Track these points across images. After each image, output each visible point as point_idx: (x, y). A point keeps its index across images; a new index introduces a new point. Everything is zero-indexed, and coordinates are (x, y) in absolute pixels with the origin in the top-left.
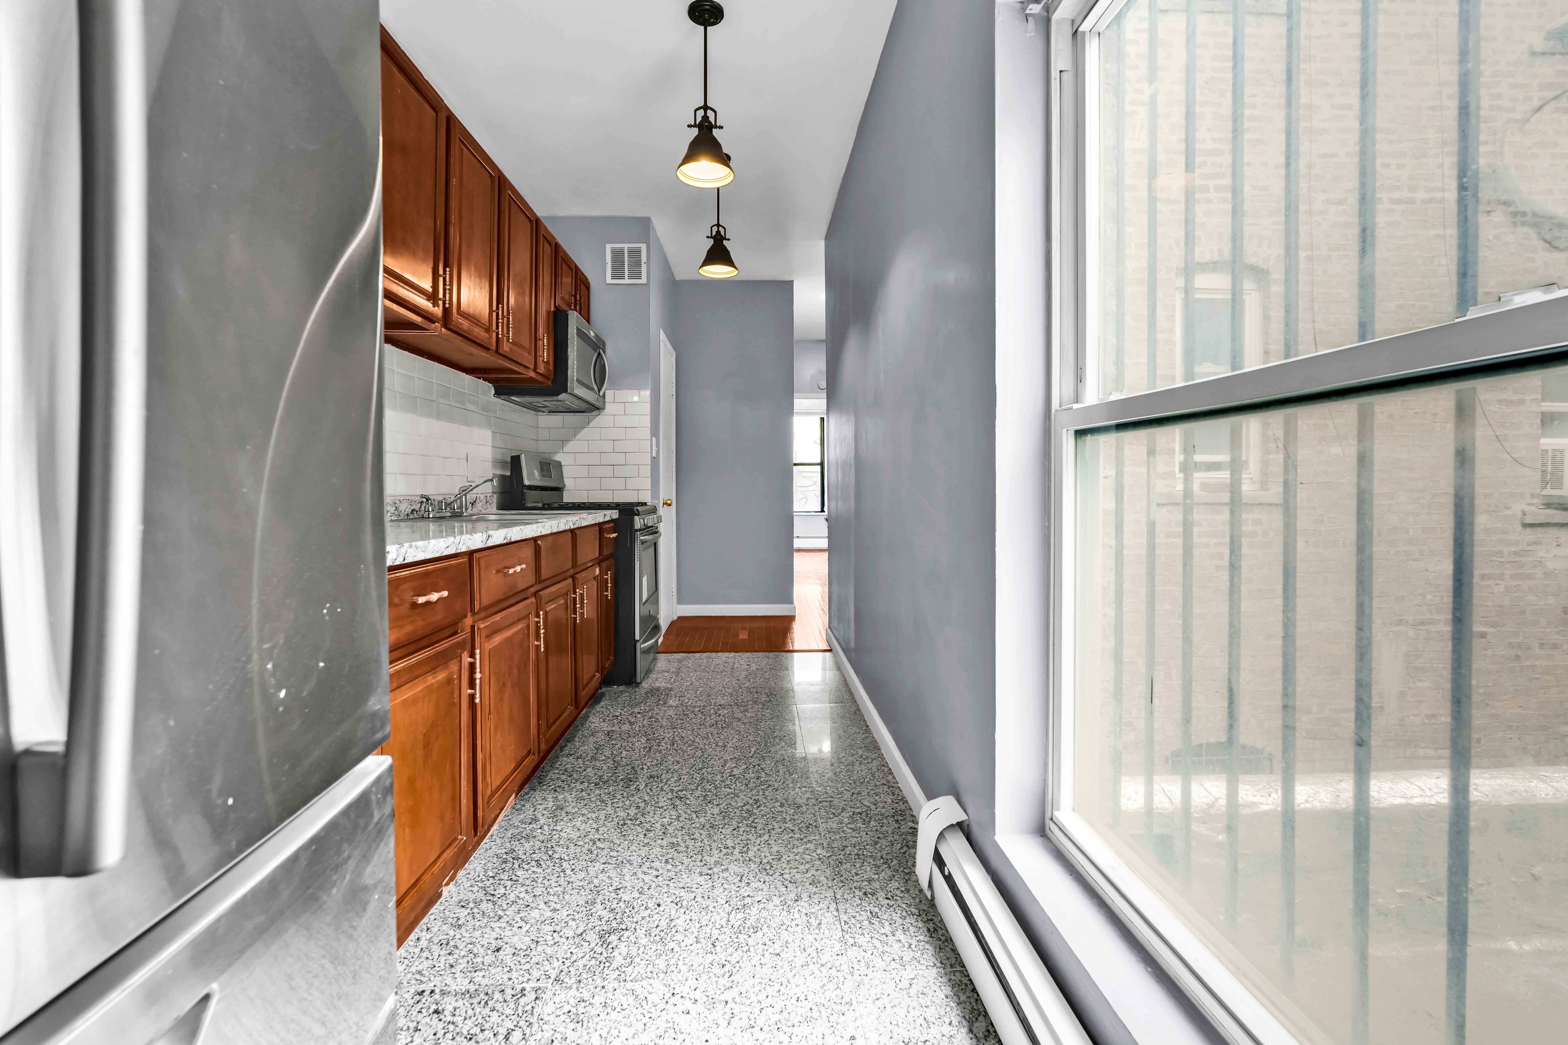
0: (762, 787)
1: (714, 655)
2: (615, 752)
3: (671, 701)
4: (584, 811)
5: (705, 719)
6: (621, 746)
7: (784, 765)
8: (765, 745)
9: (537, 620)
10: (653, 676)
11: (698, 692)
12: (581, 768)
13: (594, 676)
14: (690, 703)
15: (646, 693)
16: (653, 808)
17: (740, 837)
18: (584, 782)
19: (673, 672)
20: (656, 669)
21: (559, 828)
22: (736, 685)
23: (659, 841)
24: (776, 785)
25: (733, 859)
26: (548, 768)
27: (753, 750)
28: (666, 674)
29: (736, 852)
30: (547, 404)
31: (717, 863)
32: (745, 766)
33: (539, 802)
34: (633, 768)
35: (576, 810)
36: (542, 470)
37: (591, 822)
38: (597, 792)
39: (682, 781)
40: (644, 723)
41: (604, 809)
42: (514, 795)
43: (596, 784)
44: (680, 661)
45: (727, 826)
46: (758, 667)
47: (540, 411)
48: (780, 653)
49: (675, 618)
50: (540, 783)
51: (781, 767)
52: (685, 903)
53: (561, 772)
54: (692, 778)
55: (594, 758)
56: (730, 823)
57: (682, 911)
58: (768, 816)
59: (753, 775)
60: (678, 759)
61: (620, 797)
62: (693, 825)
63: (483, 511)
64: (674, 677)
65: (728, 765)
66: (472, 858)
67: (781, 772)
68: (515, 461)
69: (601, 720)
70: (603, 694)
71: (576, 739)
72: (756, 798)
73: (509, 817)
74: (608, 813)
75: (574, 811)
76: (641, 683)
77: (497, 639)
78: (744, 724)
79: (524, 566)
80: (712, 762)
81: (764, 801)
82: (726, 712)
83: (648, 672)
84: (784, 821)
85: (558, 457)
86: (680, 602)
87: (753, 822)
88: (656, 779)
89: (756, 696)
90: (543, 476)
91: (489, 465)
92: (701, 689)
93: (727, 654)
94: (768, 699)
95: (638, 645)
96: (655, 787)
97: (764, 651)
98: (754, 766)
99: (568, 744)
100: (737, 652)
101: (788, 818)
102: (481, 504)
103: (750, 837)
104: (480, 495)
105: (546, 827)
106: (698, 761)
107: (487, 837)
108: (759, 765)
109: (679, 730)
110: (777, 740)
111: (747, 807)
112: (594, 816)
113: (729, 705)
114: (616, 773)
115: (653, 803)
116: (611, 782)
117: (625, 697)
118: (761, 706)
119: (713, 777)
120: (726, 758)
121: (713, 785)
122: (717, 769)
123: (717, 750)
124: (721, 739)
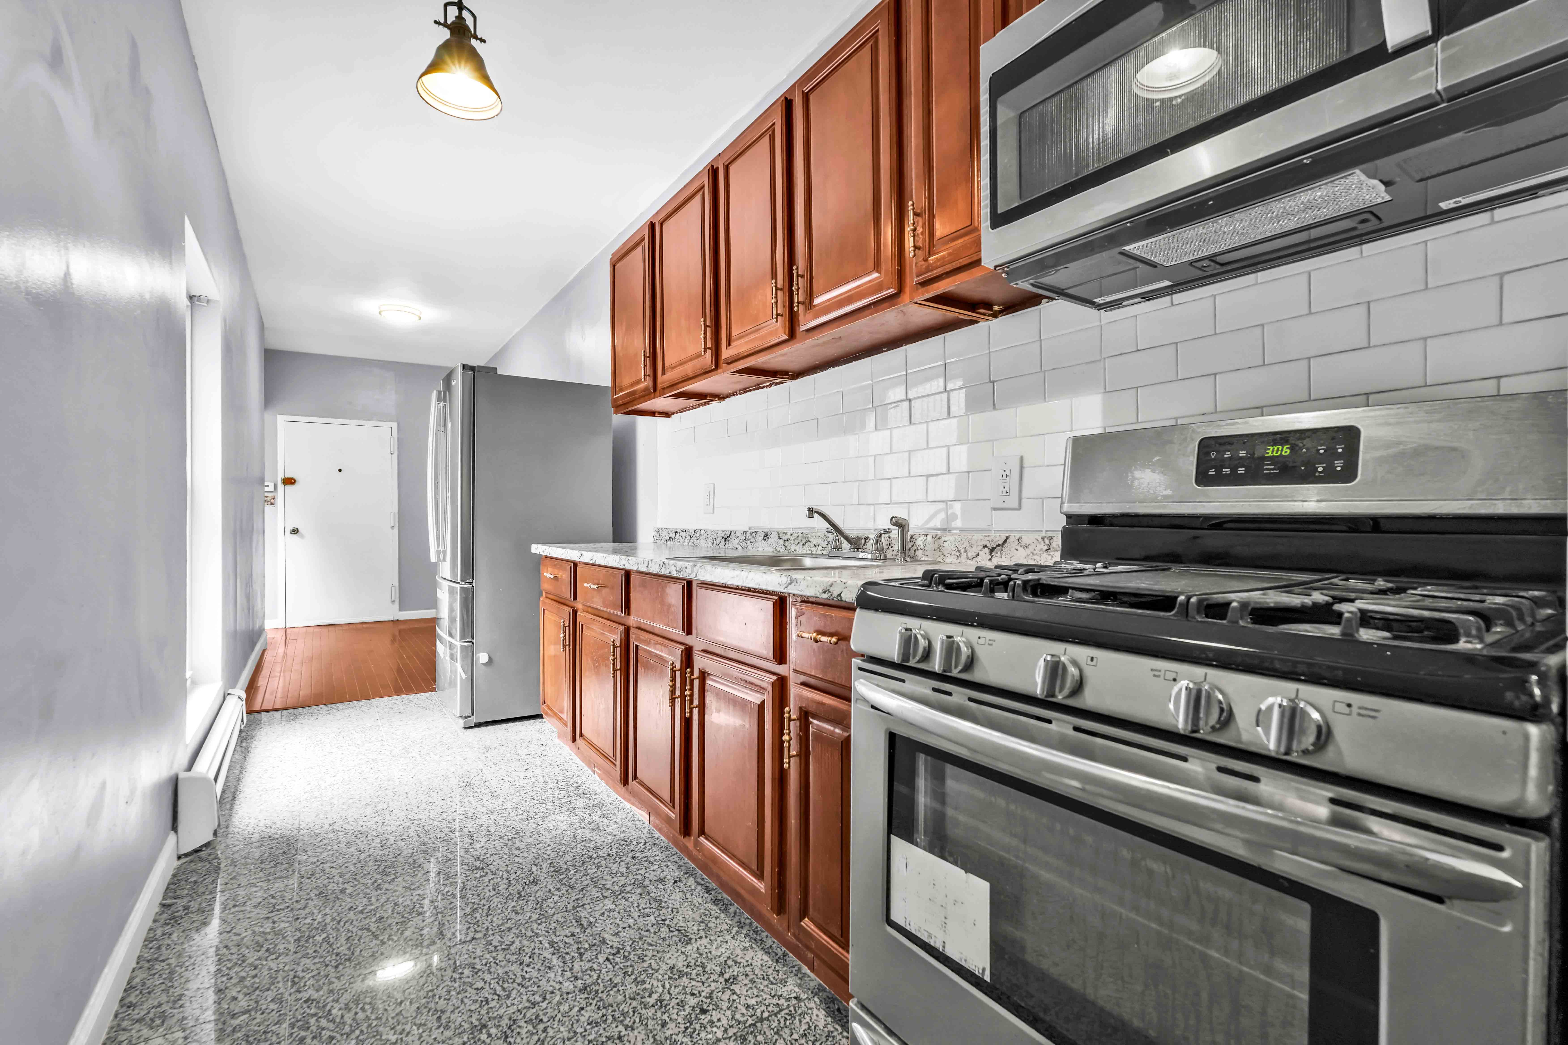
0: (373, 907)
16: (501, 852)
17: (391, 850)
23: (471, 830)
24: (351, 915)
25: (394, 834)
29: (392, 839)
31: (409, 828)
39: (491, 888)
45: (409, 855)
51: (343, 950)
52: (424, 804)
54: (479, 895)
56: (406, 859)
57: (424, 801)
58: (362, 874)
59: (390, 921)
61: (549, 853)
62: (446, 848)
65: (435, 929)
67: (343, 940)
72: (379, 892)
74: (544, 839)
80: (463, 925)
81: (368, 891)
84: (341, 875)
87: (379, 866)
88: (526, 880)
96: (519, 874)
98: (390, 938)
101: (336, 878)
103: (381, 853)
106: (488, 926)
108: (382, 943)
111: (389, 878)
112: (556, 834)
114: (586, 877)
119: (450, 904)
120: (444, 941)
121: (444, 892)
122: (449, 918)
123: (466, 956)
124: (471, 985)
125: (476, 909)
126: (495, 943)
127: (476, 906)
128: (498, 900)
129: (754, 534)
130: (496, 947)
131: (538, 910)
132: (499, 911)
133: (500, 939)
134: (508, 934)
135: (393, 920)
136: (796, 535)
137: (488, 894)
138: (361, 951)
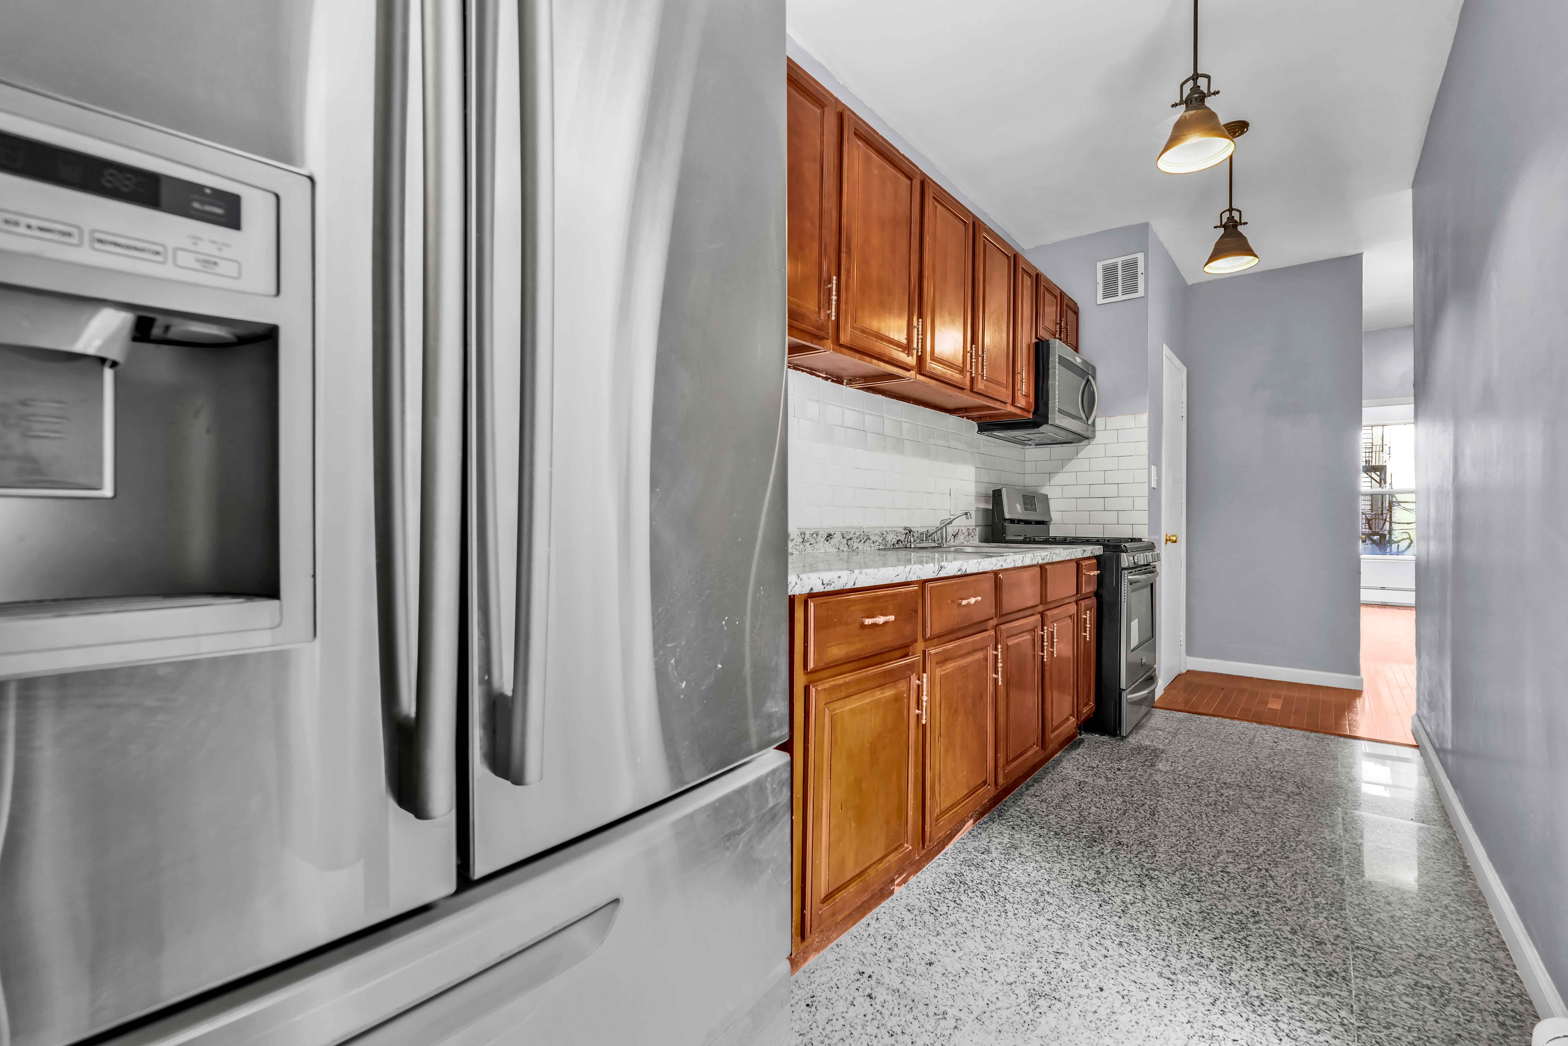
0: (1266, 899)
1: (1227, 721)
2: (1083, 805)
3: (1160, 765)
4: (1038, 858)
5: (1201, 795)
6: (1092, 801)
7: (1306, 881)
8: (1282, 848)
9: (995, 652)
10: (1143, 732)
11: (1198, 762)
12: (1043, 812)
13: (1067, 719)
14: (1184, 772)
15: (1132, 750)
16: (1115, 879)
17: (1223, 951)
18: (1043, 828)
19: (1169, 732)
20: (1149, 725)
21: (1010, 867)
22: (1253, 764)
23: (1116, 919)
24: (1289, 903)
25: (1208, 973)
26: (1010, 803)
27: (1261, 849)
28: (1160, 733)
29: (1214, 966)
30: (1031, 437)
31: (1183, 970)
32: (1246, 866)
33: (995, 835)
34: (1101, 828)
35: (1031, 854)
36: (1025, 503)
37: (1043, 871)
38: (1056, 842)
39: (1157, 858)
40: (1123, 782)
41: (1060, 863)
42: (971, 821)
43: (1056, 834)
44: (1180, 721)
45: (1206, 931)
46: (1289, 747)
47: (1026, 445)
48: (1328, 736)
49: (1184, 671)
50: (999, 816)
51: (1300, 882)
52: (1133, 1000)
53: (1022, 811)
54: (1171, 859)
55: (1059, 806)
56: (1211, 928)
57: (1129, 1008)
58: (1269, 938)
59: (1256, 881)
60: (1156, 833)
61: (1080, 855)
62: (1162, 915)
63: (965, 543)
64: (1170, 738)
65: (1221, 858)
66: (925, 869)
67: (1300, 888)
68: (997, 496)
69: (1075, 767)
70: (1082, 741)
71: (1044, 781)
72: (1256, 910)
73: (965, 841)
74: (1064, 868)
75: (1027, 854)
76: (1126, 737)
77: (950, 666)
78: (1255, 813)
79: (979, 598)
80: (1201, 848)
81: (1267, 917)
82: (1232, 793)
83: (1137, 727)
84: (1293, 953)
85: (1044, 491)
86: (1189, 652)
87: (1245, 938)
88: (1125, 847)
89: (1278, 783)
90: (1026, 509)
91: (973, 499)
92: (1202, 759)
93: (1246, 724)
94: (1297, 790)
95: (1124, 694)
96: (1123, 856)
97: (1302, 729)
98: (1260, 870)
99: (1036, 785)
100: (1261, 723)
101: (1300, 952)
102: (963, 537)
103: (1237, 955)
104: (963, 528)
105: (997, 862)
106: (1182, 841)
107: (941, 854)
108: (1267, 870)
109: (1164, 800)
110: (1302, 847)
111: (1240, 917)
112: (1048, 866)
113: (1237, 785)
114: (1080, 828)
115: (1117, 873)
116: (1073, 836)
117: (1106, 749)
118: (1284, 797)
119: (1198, 865)
120: (1220, 849)
121: (1196, 876)
122: (1206, 858)
123: (1210, 835)
124: (1218, 824)
125: (1181, 852)
126: (1188, 832)
127: (1179, 854)
128: (1159, 849)
129: (815, 535)
130: (1188, 830)
131: (1140, 829)
132: (1167, 843)
133: (1181, 831)
134: (1174, 831)
135: (1252, 880)
136: (859, 534)
137: (1162, 856)
138: (1286, 874)
